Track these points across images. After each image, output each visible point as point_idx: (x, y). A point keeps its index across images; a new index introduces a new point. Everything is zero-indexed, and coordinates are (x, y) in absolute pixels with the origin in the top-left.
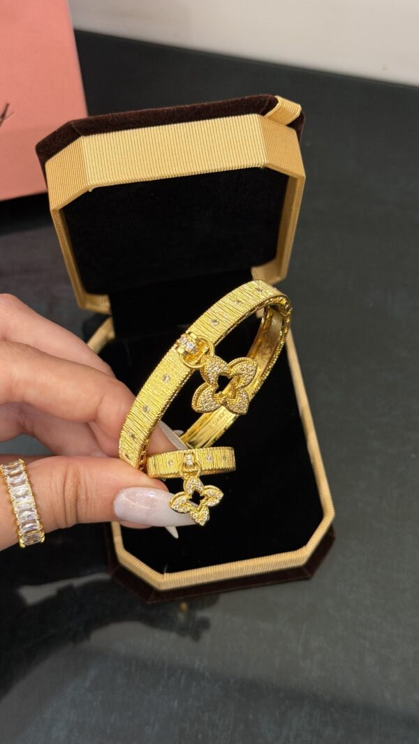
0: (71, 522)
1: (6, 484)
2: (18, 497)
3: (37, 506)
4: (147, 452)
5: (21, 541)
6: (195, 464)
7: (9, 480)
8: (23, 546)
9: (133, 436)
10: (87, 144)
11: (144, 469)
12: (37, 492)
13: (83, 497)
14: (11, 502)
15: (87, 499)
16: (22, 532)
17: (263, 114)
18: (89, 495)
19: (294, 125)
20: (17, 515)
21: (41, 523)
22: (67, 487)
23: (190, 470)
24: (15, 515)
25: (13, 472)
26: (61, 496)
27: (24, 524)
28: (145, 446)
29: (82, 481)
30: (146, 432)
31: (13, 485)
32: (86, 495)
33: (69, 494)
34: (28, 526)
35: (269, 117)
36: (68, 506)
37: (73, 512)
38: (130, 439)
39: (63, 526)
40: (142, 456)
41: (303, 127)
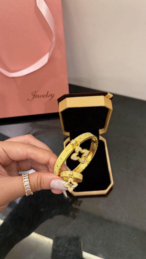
0: (40, 189)
1: (23, 179)
2: (25, 182)
3: (30, 185)
4: (61, 171)
5: (26, 194)
6: (72, 175)
7: (24, 178)
8: (27, 195)
9: (57, 166)
10: (68, 99)
11: (59, 176)
12: (30, 181)
13: (42, 182)
14: (23, 183)
15: (43, 182)
16: (26, 191)
17: (105, 96)
18: (44, 181)
19: (111, 99)
20: (25, 187)
21: (31, 189)
22: (38, 179)
23: (71, 176)
24: (24, 187)
25: (25, 176)
26: (37, 182)
27: (26, 189)
28: (60, 169)
29: (42, 178)
30: (61, 165)
31: (24, 179)
32: (43, 181)
33: (39, 181)
34: (27, 190)
35: (106, 97)
36: (38, 184)
37: (40, 186)
38: (57, 167)
39: (38, 190)
40: (59, 172)
41: (113, 100)
